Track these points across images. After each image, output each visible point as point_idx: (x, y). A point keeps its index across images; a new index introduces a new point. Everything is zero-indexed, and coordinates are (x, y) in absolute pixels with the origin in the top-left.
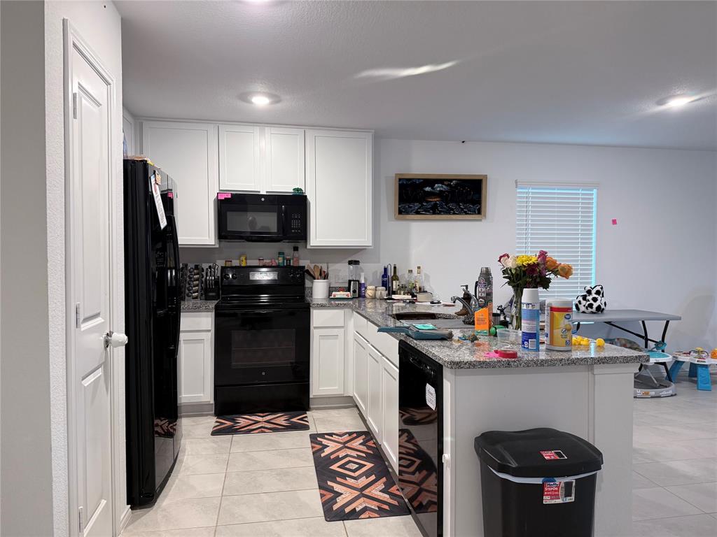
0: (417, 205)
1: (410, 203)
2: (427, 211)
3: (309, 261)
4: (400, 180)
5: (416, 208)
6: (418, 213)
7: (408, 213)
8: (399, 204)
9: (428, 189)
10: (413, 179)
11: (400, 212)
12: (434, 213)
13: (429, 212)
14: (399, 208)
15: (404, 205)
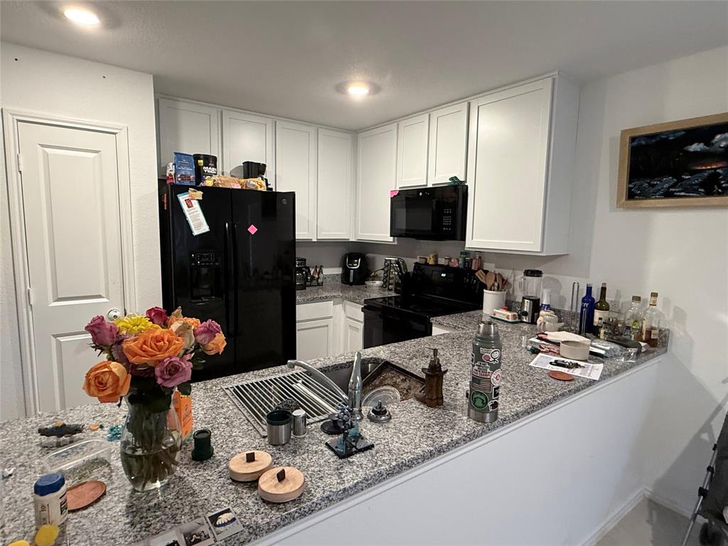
0: (668, 181)
1: (653, 178)
2: (691, 190)
3: (494, 265)
4: (633, 139)
5: (666, 186)
6: (668, 195)
7: (646, 196)
8: (630, 182)
9: (696, 147)
10: (662, 133)
11: (631, 196)
12: (709, 193)
13: (696, 191)
14: (630, 189)
15: (638, 183)
